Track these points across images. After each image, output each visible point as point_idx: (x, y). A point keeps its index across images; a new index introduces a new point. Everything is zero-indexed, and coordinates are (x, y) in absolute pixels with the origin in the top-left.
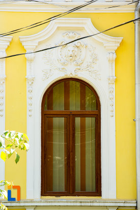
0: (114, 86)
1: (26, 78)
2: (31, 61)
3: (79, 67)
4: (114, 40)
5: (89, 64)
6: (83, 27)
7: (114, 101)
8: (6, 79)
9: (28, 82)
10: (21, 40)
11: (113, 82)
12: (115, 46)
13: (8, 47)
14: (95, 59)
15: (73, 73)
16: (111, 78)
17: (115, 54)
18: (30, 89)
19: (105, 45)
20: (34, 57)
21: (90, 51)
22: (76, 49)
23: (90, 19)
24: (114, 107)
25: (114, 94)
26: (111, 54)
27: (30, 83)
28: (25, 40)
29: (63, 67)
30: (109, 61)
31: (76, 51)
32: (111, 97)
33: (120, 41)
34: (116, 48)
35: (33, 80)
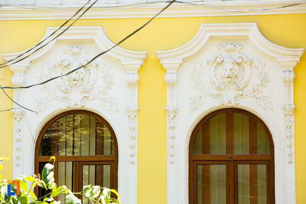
0: (292, 119)
1: (166, 110)
2: (173, 85)
3: (241, 93)
4: (290, 53)
5: (256, 87)
6: (247, 36)
7: (293, 140)
8: (138, 111)
9: (169, 115)
10: (159, 56)
11: (291, 113)
12: (293, 61)
13: (142, 66)
14: (264, 81)
15: (233, 101)
16: (288, 107)
17: (292, 73)
18: (172, 124)
19: (278, 60)
20: (177, 81)
21: (257, 69)
22: (236, 67)
23: (255, 24)
24: (293, 149)
25: (293, 130)
26: (287, 74)
27: (172, 116)
28: (163, 56)
29: (218, 93)
30: (285, 82)
31: (236, 70)
32: (288, 134)
33: (300, 53)
34: (295, 63)
35: (176, 112)
